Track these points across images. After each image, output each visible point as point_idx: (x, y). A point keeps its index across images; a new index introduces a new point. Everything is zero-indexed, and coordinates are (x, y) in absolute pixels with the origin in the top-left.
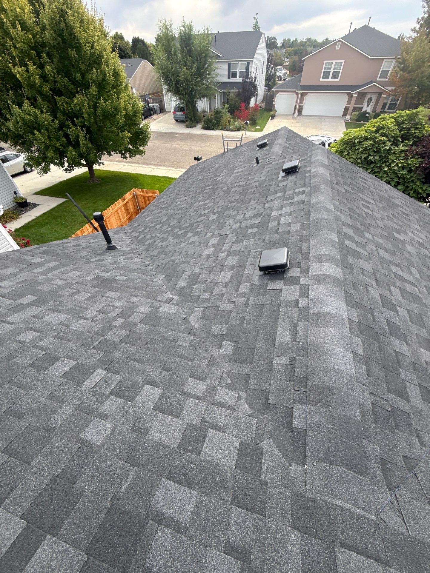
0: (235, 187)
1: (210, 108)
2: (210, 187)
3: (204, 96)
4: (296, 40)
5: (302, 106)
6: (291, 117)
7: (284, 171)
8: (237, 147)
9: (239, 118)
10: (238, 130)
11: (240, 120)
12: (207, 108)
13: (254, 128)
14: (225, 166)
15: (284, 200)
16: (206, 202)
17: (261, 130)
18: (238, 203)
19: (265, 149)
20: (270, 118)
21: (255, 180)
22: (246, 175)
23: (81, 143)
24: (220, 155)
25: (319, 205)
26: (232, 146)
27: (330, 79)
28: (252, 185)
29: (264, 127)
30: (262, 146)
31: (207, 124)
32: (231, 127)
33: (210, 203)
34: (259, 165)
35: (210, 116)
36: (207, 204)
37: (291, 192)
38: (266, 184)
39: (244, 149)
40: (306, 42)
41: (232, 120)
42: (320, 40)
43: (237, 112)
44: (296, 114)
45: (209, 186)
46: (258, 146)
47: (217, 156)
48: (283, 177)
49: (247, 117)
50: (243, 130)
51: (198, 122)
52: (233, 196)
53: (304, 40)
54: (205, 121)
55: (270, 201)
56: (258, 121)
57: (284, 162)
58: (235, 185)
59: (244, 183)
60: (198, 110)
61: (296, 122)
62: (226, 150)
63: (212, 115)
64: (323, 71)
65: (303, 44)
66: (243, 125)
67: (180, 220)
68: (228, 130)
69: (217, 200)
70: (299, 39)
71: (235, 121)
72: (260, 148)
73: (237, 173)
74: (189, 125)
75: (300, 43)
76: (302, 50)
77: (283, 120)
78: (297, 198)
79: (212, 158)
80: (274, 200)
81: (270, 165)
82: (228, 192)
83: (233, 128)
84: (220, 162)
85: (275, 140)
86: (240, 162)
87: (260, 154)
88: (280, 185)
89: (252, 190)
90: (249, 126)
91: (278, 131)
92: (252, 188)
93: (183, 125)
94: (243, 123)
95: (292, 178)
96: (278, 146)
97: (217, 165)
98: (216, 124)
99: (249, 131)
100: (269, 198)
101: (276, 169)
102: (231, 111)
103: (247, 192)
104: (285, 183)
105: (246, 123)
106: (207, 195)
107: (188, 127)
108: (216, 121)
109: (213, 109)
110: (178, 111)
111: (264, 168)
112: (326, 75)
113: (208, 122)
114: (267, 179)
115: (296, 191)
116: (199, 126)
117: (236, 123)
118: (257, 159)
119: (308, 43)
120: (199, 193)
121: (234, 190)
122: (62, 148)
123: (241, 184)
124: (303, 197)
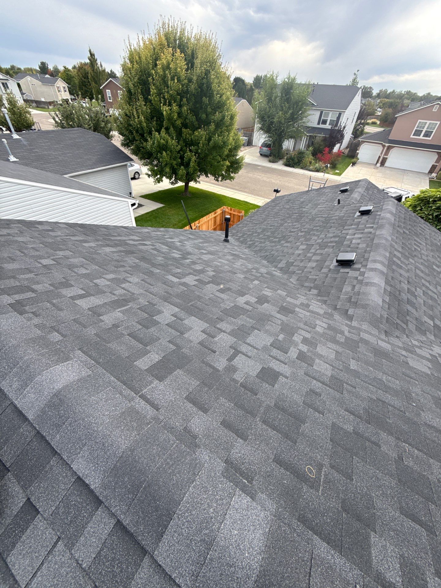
0: (318, 217)
1: (294, 148)
2: (297, 215)
3: (291, 137)
4: (394, 91)
5: (387, 158)
6: (373, 167)
7: (360, 212)
8: (320, 188)
9: (320, 160)
10: (317, 171)
11: (321, 163)
12: (291, 148)
13: (333, 172)
14: (310, 201)
15: (357, 230)
16: (294, 224)
17: (339, 174)
18: (320, 227)
19: (346, 194)
20: (351, 165)
21: (335, 215)
22: (328, 210)
23: (192, 164)
24: (304, 192)
25: (381, 236)
26: (316, 186)
27: (421, 137)
28: (333, 218)
29: (344, 172)
30: (343, 191)
31: (288, 162)
32: (311, 167)
33: (298, 225)
34: (340, 205)
35: (293, 155)
36: (295, 225)
37: (363, 226)
38: (344, 219)
39: (327, 191)
40: (404, 95)
41: (313, 161)
42: (421, 94)
43: (319, 155)
44: (379, 165)
45: (296, 213)
46: (340, 191)
47: (301, 192)
48: (358, 216)
49: (329, 160)
50: (322, 172)
51: (280, 159)
52: (317, 223)
53: (403, 92)
54: (287, 159)
55: (346, 229)
56: (338, 166)
57: (361, 206)
58: (319, 216)
59: (327, 216)
60: (282, 148)
61: (377, 172)
62: (310, 189)
63: (295, 155)
64: (415, 128)
65: (401, 96)
66: (323, 167)
67: (273, 233)
68: (307, 170)
69: (303, 224)
70: (398, 91)
71: (316, 163)
72: (342, 192)
73: (321, 208)
74: (271, 160)
75: (398, 95)
76: (397, 102)
77: (363, 168)
78: (366, 230)
79: (297, 193)
80: (350, 229)
81: (349, 207)
82: (313, 219)
83: (313, 168)
84: (305, 197)
85: (356, 188)
86: (323, 200)
87: (342, 197)
88: (356, 220)
89: (333, 221)
90: (329, 169)
91: (359, 181)
92: (333, 220)
93: (266, 159)
94: (324, 165)
95: (365, 217)
96: (357, 193)
97: (302, 200)
98: (297, 163)
99: (328, 173)
100: (346, 228)
101: (353, 210)
102: (314, 154)
103: (329, 222)
104: (360, 220)
105: (327, 167)
106: (295, 220)
107: (270, 161)
108: (298, 160)
109: (296, 149)
110: (264, 147)
111: (344, 208)
112: (418, 133)
113: (291, 160)
114: (346, 215)
115: (367, 226)
116: (281, 162)
117: (317, 165)
118: (339, 200)
119: (406, 96)
120: (288, 218)
121: (317, 219)
122: (176, 167)
123: (323, 216)
124: (371, 230)
